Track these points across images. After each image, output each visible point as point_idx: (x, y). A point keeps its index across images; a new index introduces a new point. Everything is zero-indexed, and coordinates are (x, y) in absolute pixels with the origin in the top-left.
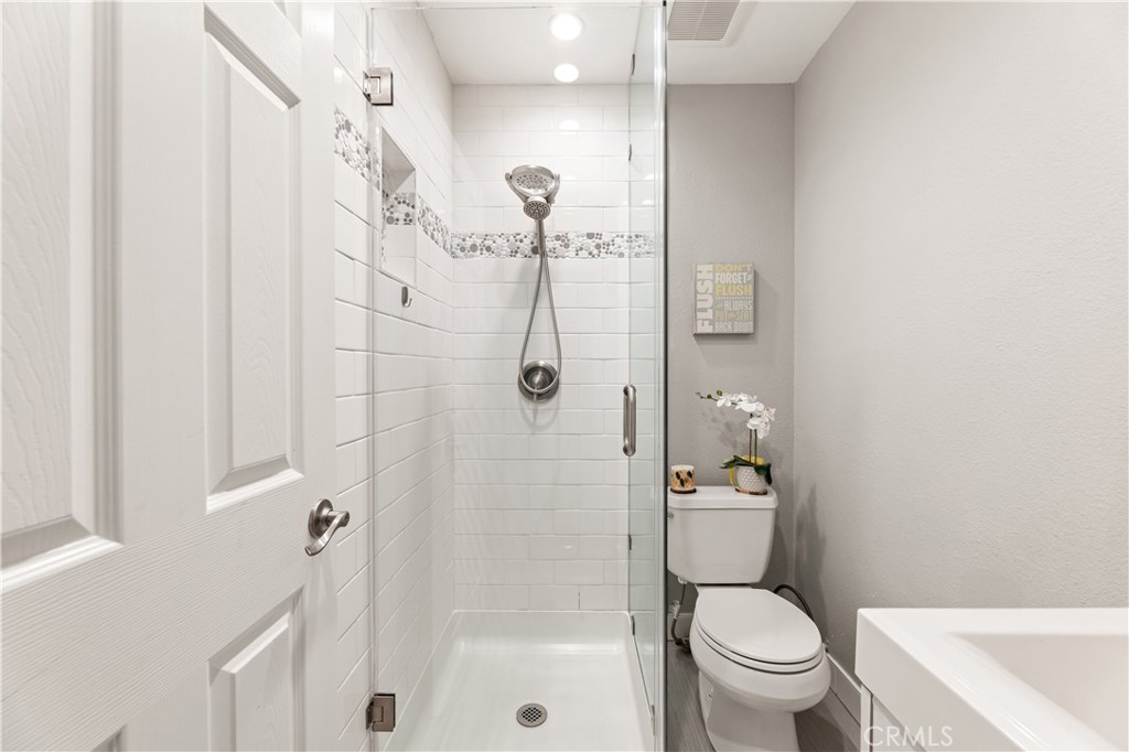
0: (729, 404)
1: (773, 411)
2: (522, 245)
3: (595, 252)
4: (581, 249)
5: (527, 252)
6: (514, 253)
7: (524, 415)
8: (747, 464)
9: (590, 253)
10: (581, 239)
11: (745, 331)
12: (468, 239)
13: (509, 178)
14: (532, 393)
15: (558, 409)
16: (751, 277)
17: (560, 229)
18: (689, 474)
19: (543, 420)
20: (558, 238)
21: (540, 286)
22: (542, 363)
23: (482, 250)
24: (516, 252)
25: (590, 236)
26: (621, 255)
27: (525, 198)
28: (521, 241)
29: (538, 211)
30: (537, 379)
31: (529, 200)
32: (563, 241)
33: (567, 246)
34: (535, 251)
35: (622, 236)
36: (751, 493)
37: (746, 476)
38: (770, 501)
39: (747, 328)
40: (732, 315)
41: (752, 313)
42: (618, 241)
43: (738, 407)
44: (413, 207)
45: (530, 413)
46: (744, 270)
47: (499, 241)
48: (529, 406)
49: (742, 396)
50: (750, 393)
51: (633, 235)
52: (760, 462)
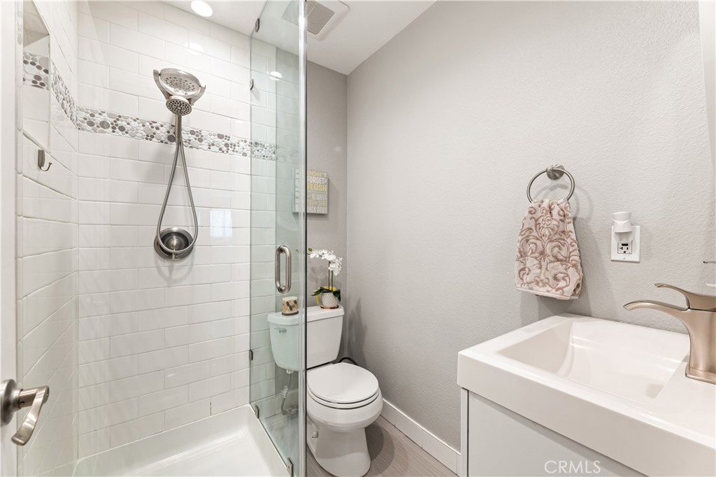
0: (318, 256)
1: (341, 259)
2: (158, 131)
3: (225, 149)
4: (213, 145)
5: (163, 139)
6: (150, 137)
7: (160, 271)
8: (328, 291)
9: (220, 149)
10: (212, 137)
11: (323, 212)
12: (97, 115)
13: (157, 74)
14: (170, 254)
15: (192, 265)
16: (326, 181)
17: (196, 127)
18: (295, 302)
19: (177, 275)
20: (192, 133)
21: (177, 168)
22: (175, 229)
23: (114, 128)
24: (152, 137)
25: (220, 136)
26: (245, 154)
27: (168, 95)
28: (157, 128)
29: (179, 109)
30: (175, 241)
31: (173, 97)
32: (197, 136)
33: (201, 140)
34: (171, 139)
35: (245, 142)
36: (331, 308)
37: (328, 299)
38: (340, 311)
39: (324, 211)
40: (316, 202)
41: (326, 202)
42: (242, 144)
43: (323, 258)
44: (46, 71)
45: (165, 270)
46: (323, 176)
47: (134, 124)
48: (165, 264)
49: (324, 251)
50: (329, 250)
51: (253, 142)
52: (334, 289)
